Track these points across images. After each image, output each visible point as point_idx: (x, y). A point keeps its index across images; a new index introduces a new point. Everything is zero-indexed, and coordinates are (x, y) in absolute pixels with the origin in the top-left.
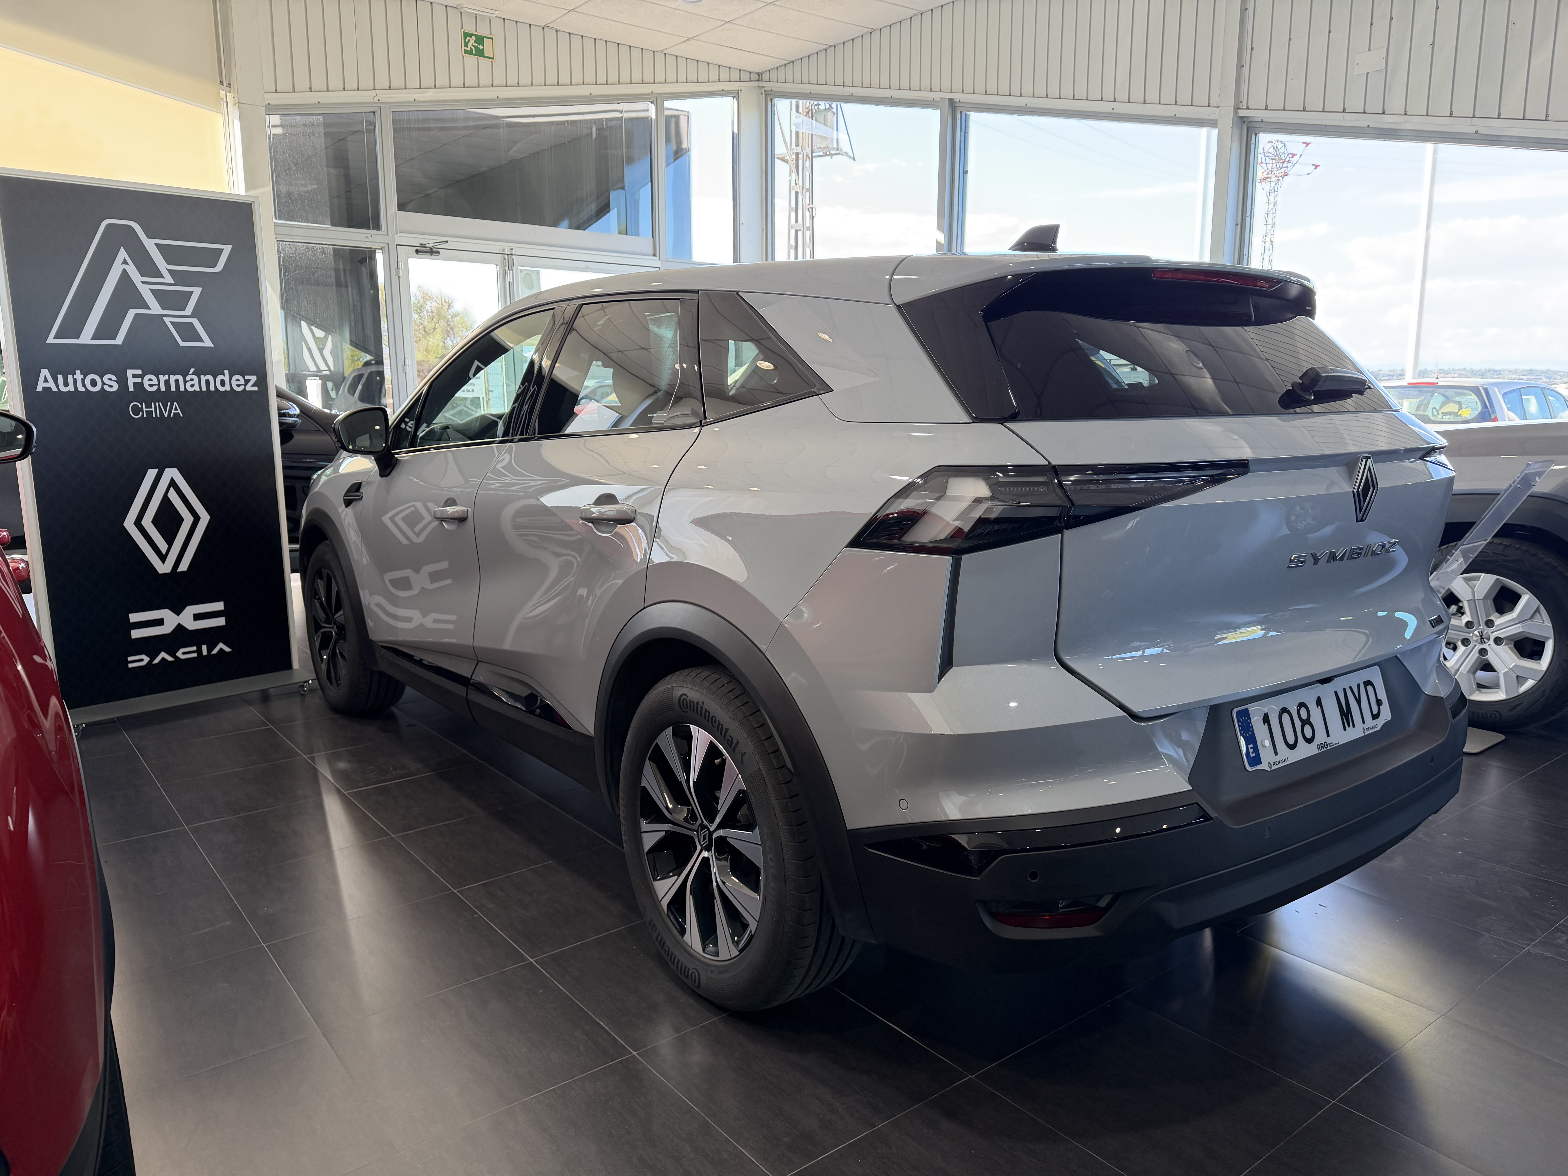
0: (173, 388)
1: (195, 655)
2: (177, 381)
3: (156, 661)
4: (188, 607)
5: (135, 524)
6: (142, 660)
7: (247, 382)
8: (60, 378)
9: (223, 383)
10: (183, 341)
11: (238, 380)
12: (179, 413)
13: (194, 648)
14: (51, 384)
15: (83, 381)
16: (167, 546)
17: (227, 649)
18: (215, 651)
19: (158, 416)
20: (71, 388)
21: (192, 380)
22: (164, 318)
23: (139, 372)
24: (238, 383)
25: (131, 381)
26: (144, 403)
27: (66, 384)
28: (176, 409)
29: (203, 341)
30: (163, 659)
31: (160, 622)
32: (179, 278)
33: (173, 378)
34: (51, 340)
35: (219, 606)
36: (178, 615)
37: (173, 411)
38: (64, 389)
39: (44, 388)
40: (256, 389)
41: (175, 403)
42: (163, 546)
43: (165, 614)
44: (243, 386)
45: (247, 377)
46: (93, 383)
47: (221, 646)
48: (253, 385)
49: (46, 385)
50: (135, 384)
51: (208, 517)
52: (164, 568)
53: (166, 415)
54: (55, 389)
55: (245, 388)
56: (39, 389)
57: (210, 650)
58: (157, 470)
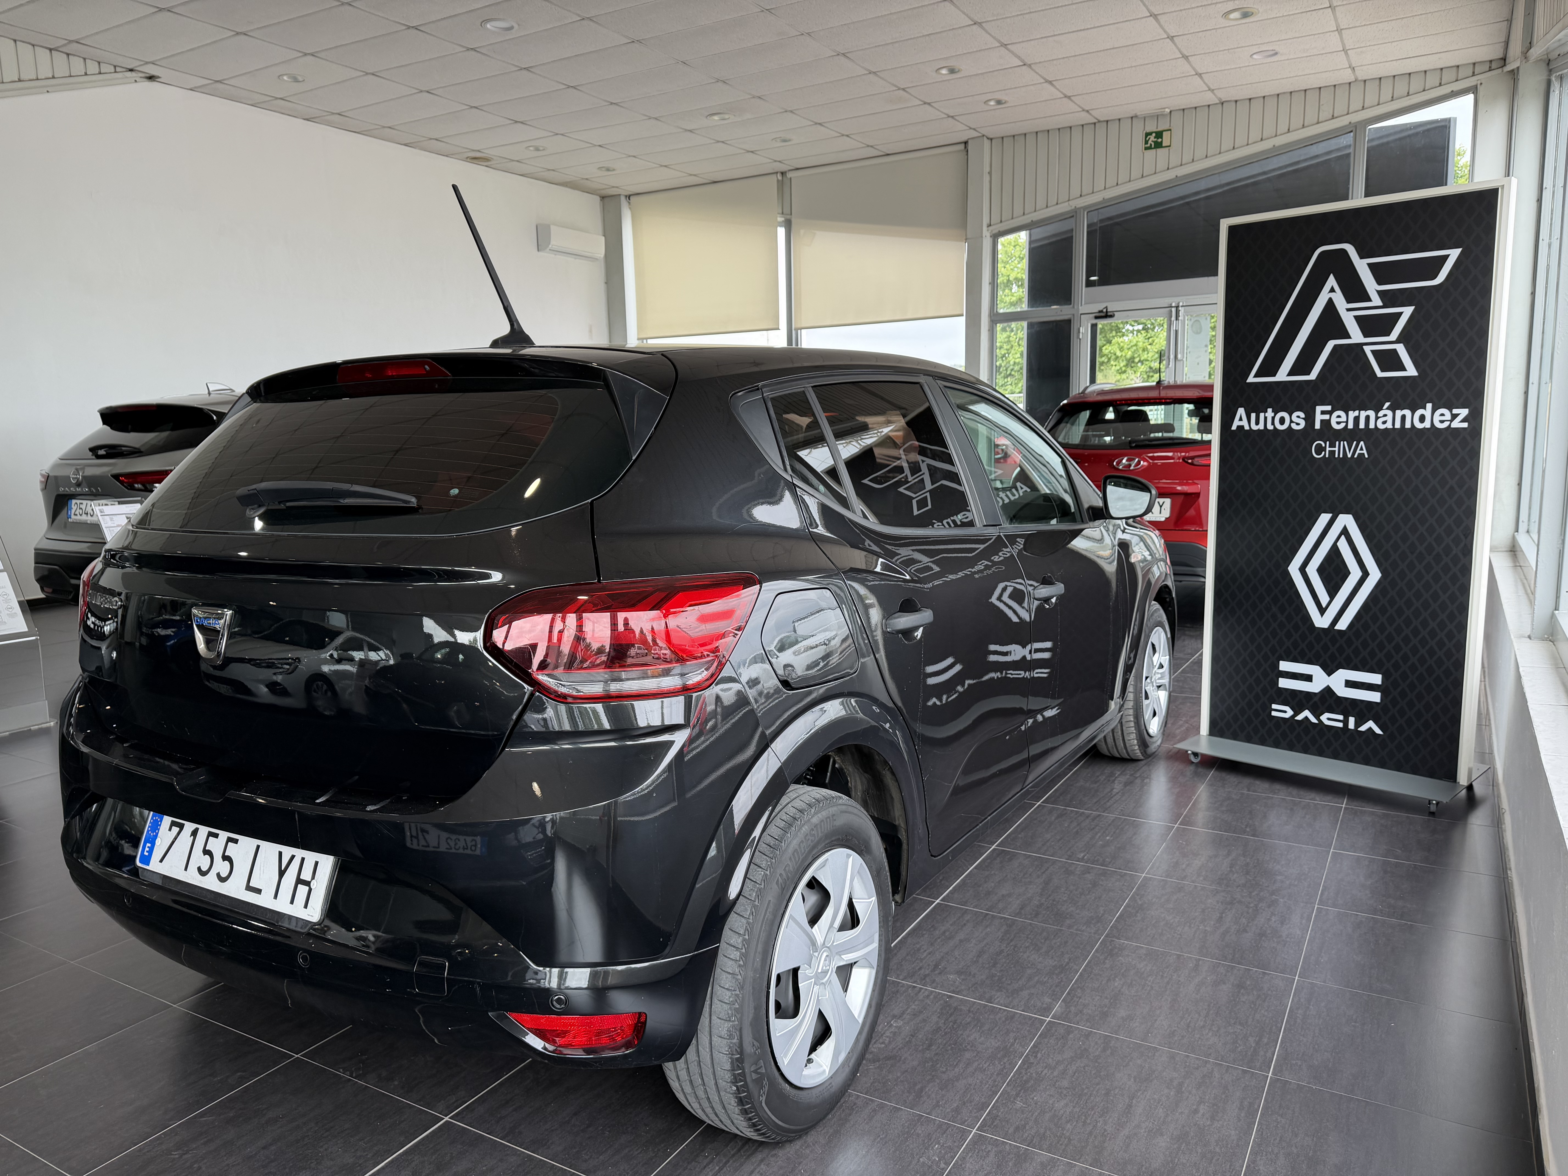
0: (1362, 425)
1: (1340, 725)
2: (1368, 418)
3: (1300, 717)
4: (1340, 670)
5: (1300, 569)
6: (1285, 712)
7: (1454, 417)
8: (1253, 415)
9: (1422, 419)
10: (1382, 370)
11: (1442, 415)
12: (1364, 454)
13: (1341, 717)
14: (1245, 423)
15: (1273, 418)
16: (1328, 599)
17: (1378, 731)
18: (1363, 728)
19: (1341, 456)
20: (1261, 426)
21: (1385, 415)
22: (1364, 347)
23: (1329, 408)
24: (1443, 418)
25: (1319, 417)
26: (1328, 443)
27: (1257, 423)
28: (1362, 449)
29: (1405, 370)
30: (1306, 718)
31: (1308, 678)
32: (1388, 299)
33: (1363, 414)
34: (1251, 379)
35: (1376, 679)
36: (1329, 675)
37: (1358, 451)
38: (1254, 427)
39: (1238, 427)
40: (1465, 425)
41: (1362, 443)
42: (1324, 598)
43: (1315, 670)
44: (1449, 422)
45: (1455, 411)
46: (1282, 421)
47: (1371, 724)
48: (1462, 421)
49: (1241, 423)
50: (1322, 421)
51: (1380, 575)
52: (1321, 622)
53: (1349, 456)
54: (1247, 428)
55: (1450, 425)
56: (1234, 428)
57: (1358, 724)
58: (1330, 515)
